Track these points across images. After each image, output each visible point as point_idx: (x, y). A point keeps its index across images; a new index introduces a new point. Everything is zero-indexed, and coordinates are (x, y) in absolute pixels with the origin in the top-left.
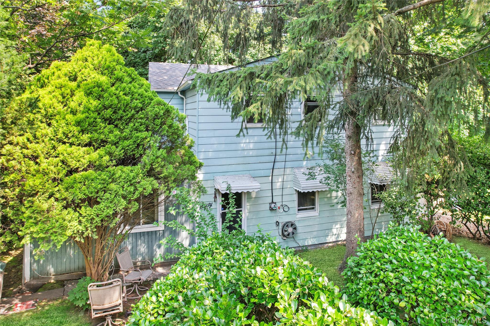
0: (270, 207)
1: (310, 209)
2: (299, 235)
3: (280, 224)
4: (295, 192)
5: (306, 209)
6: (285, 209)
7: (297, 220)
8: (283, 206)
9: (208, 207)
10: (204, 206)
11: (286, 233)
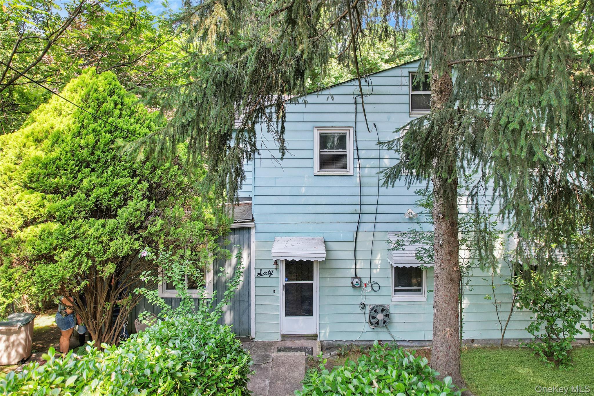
0: (352, 283)
2: (395, 324)
3: (367, 307)
6: (374, 288)
7: (392, 305)
8: (372, 283)
9: (268, 276)
10: (262, 273)
11: (374, 321)
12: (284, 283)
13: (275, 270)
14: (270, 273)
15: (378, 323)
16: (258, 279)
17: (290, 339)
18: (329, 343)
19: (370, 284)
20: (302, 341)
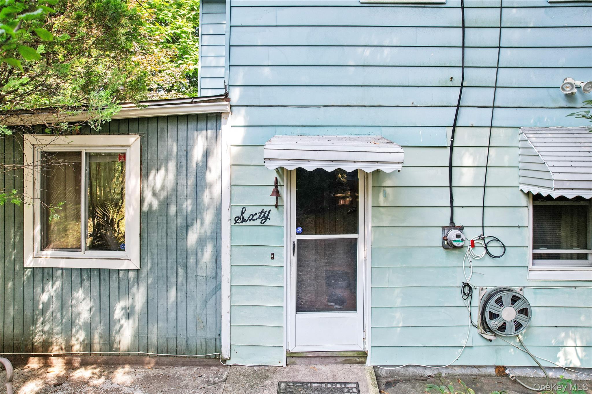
0: (445, 239)
1: (571, 257)
2: (536, 331)
3: (475, 293)
4: (524, 201)
5: (557, 257)
6: (491, 250)
7: (531, 288)
8: (487, 240)
9: (258, 222)
10: (246, 216)
11: (494, 324)
12: (295, 238)
13: (274, 210)
14: (265, 217)
15: (502, 328)
16: (236, 229)
17: (306, 361)
18: (391, 372)
19: (482, 242)
20: (333, 367)
